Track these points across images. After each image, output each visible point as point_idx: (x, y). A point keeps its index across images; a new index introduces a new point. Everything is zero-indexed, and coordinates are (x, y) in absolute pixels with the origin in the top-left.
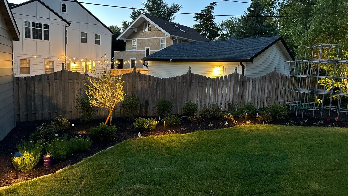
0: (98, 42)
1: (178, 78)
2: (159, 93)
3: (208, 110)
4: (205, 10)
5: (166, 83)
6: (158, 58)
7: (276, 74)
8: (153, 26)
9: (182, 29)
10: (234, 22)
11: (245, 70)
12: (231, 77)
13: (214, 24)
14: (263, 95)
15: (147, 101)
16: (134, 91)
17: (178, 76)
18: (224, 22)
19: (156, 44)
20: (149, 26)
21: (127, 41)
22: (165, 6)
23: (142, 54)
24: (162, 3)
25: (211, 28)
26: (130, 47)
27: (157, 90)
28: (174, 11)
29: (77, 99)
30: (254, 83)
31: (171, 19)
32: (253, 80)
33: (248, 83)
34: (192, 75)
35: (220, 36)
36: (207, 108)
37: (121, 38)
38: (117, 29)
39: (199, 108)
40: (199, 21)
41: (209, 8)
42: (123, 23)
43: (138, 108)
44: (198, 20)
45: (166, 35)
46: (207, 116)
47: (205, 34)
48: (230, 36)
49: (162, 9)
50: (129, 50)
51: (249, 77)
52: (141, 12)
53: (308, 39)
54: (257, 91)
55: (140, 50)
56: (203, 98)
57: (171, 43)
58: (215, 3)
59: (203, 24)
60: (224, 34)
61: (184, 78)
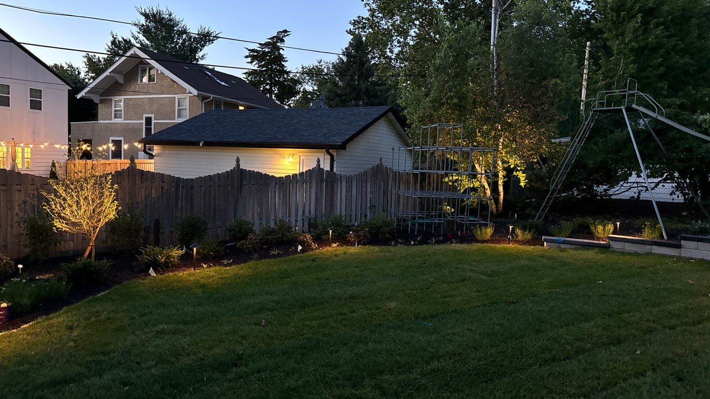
0: (36, 105)
1: (217, 177)
2: (182, 204)
3: (273, 231)
4: (266, 45)
5: (195, 187)
6: (174, 138)
7: (383, 169)
8: (159, 72)
9: (222, 81)
10: (325, 70)
11: (335, 162)
12: (310, 174)
13: (288, 73)
14: (364, 204)
15: (158, 219)
16: (132, 203)
17: (218, 174)
18: (306, 68)
19: (168, 109)
20: (151, 71)
21: (102, 101)
22: (184, 32)
23: (137, 129)
24: (178, 25)
25: (281, 79)
26: (108, 115)
27: (177, 200)
28: (203, 42)
29: (17, 222)
30: (349, 183)
31: (198, 59)
32: (346, 179)
33: (339, 183)
34: (243, 172)
35: (300, 95)
36: (270, 227)
37: (88, 95)
38: (72, 71)
39: (256, 228)
40: (256, 64)
41: (275, 41)
42: (85, 60)
43: (142, 233)
44: (254, 63)
45: (188, 92)
46: (271, 241)
47: (270, 91)
48: (318, 96)
49: (177, 38)
50: (105, 120)
51: (340, 175)
52: (130, 41)
53: (424, 114)
54: (354, 198)
55: (130, 120)
56: (264, 212)
57: (200, 109)
58: (285, 31)
59: (264, 71)
60: (308, 91)
61: (228, 176)
